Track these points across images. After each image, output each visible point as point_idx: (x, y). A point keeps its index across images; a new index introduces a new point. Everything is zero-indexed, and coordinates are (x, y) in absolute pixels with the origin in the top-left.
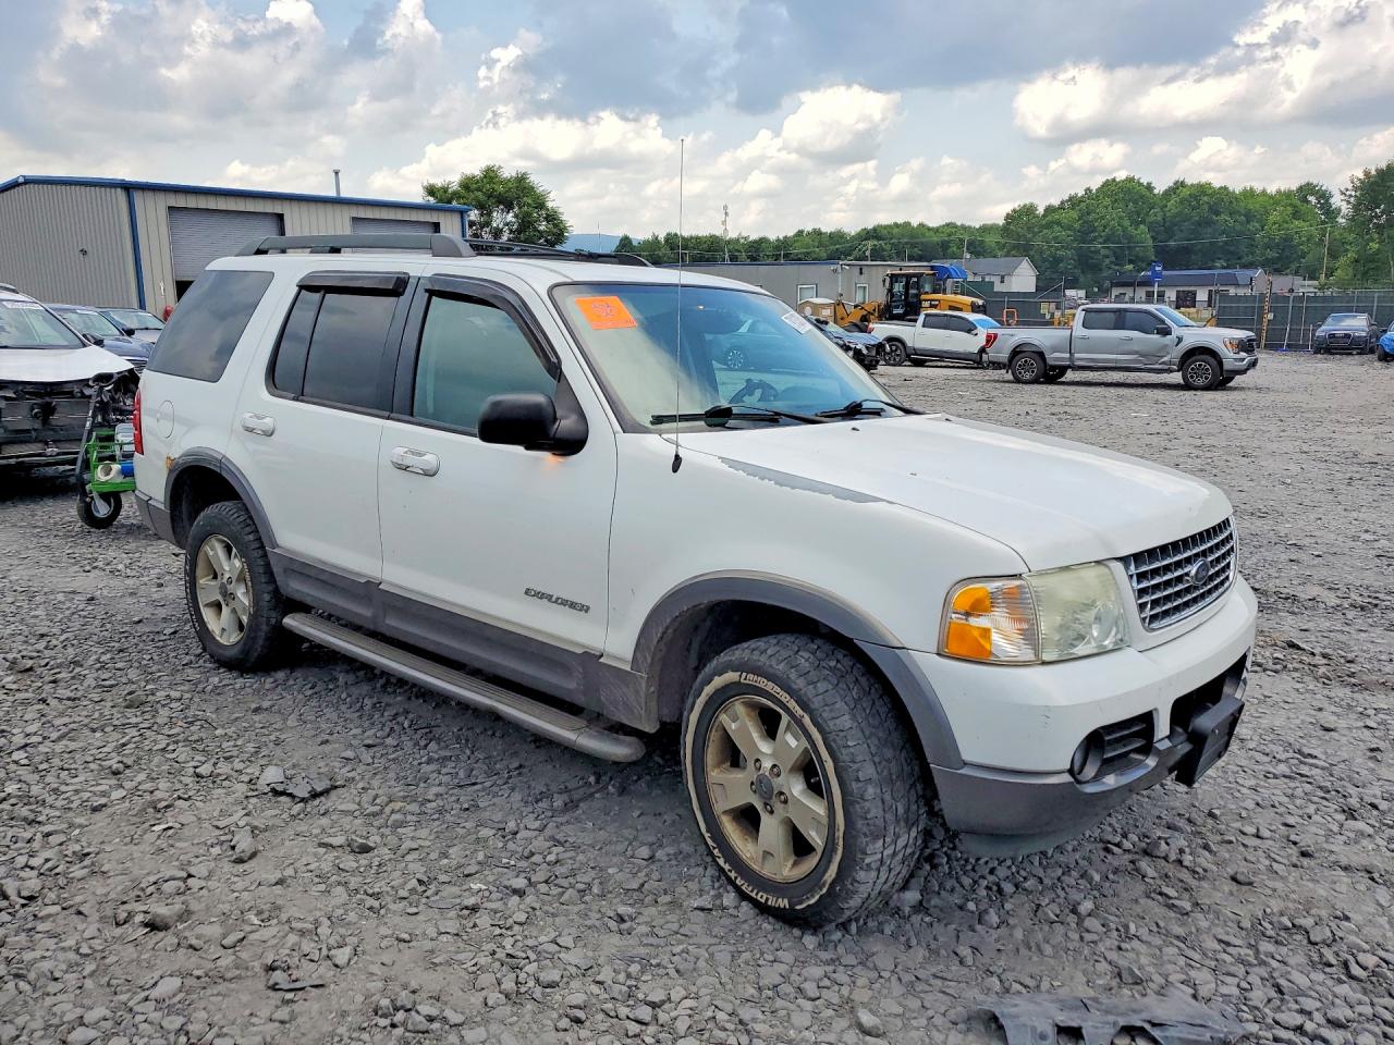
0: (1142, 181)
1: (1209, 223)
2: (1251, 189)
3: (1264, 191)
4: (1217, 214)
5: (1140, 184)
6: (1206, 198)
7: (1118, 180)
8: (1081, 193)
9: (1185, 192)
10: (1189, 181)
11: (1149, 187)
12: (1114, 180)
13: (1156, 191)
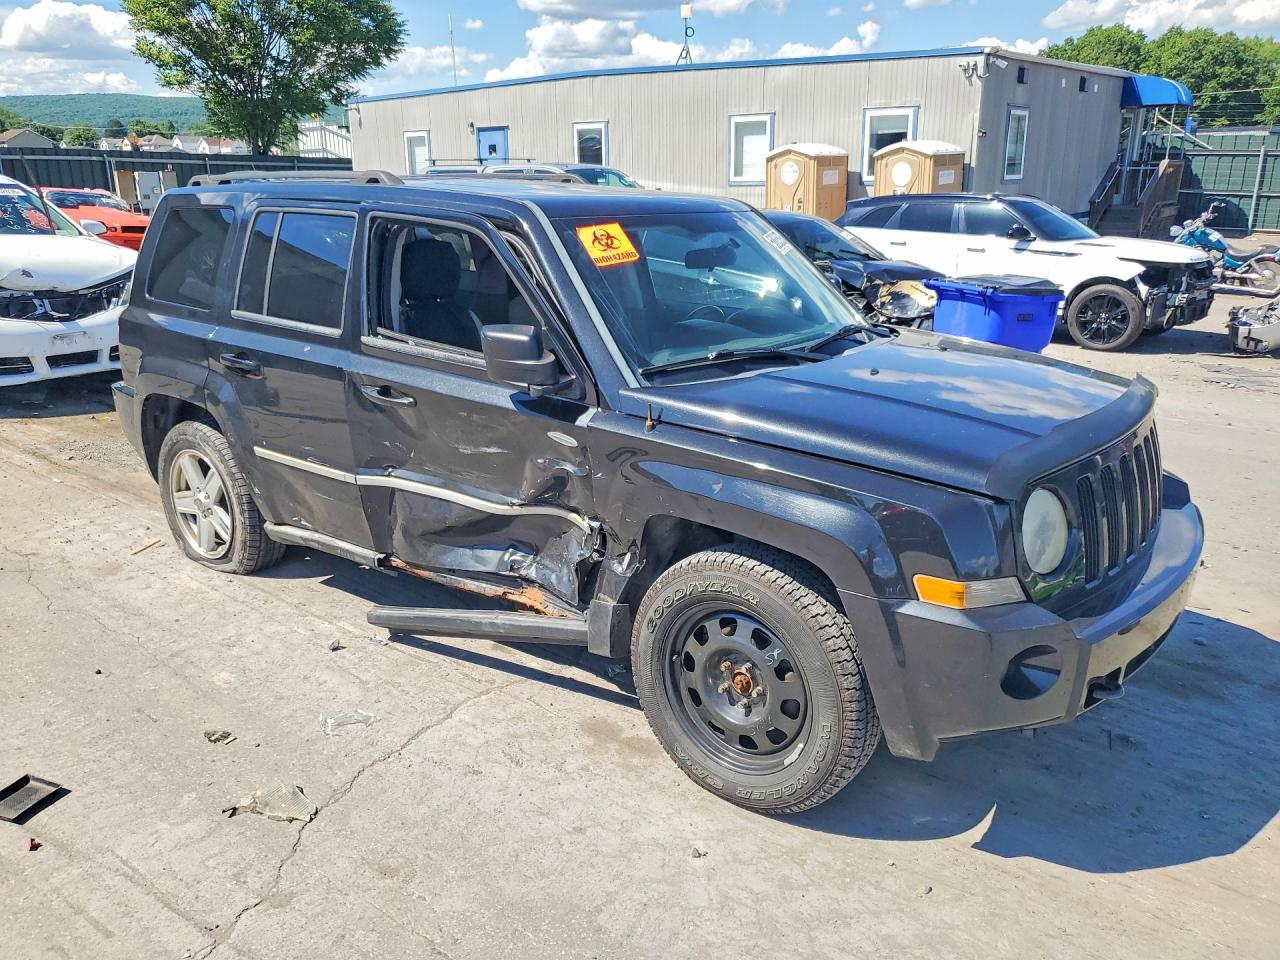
0: (1131, 29)
1: (1215, 76)
2: (1257, 37)
3: (1272, 38)
4: (1222, 64)
5: (1129, 32)
6: (1211, 47)
7: (1104, 28)
8: (1061, 43)
9: (1185, 42)
10: (1188, 28)
11: (1142, 37)
12: (1100, 28)
13: (1148, 40)
